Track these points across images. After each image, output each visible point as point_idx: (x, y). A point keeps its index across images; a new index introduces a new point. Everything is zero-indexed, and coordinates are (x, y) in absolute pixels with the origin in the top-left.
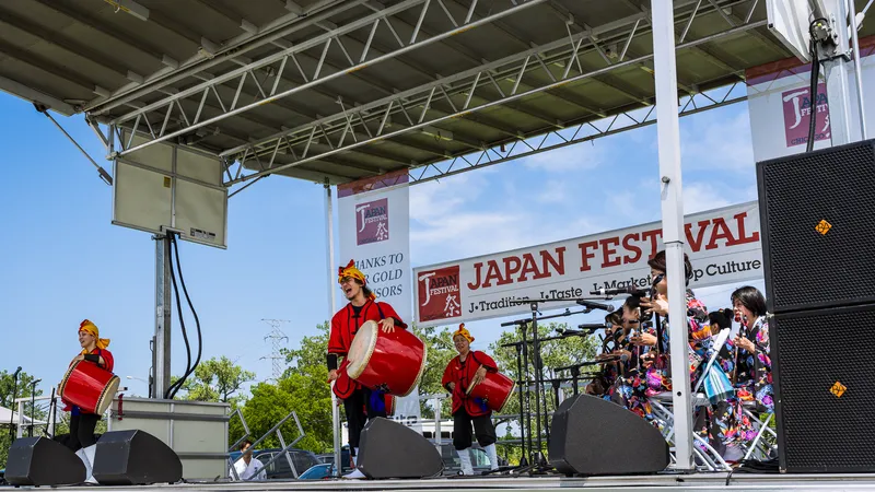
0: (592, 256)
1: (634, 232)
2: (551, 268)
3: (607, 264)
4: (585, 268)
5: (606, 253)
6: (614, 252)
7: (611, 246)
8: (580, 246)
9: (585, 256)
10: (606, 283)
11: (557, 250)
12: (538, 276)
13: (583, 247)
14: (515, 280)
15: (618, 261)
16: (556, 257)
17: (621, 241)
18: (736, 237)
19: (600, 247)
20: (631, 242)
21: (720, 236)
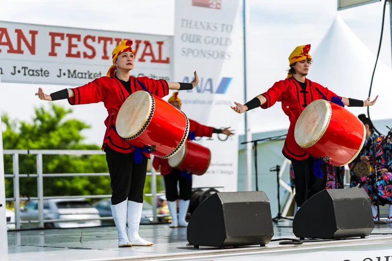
0: (59, 45)
1: (92, 34)
2: (24, 47)
3: (69, 55)
4: (52, 54)
5: (71, 46)
6: (76, 46)
7: (74, 41)
8: (51, 34)
9: (54, 45)
10: (69, 71)
11: (31, 32)
12: (11, 51)
13: (53, 35)
15: (78, 55)
16: (29, 37)
17: (82, 38)
18: (157, 58)
19: (66, 39)
20: (89, 42)
21: (148, 54)
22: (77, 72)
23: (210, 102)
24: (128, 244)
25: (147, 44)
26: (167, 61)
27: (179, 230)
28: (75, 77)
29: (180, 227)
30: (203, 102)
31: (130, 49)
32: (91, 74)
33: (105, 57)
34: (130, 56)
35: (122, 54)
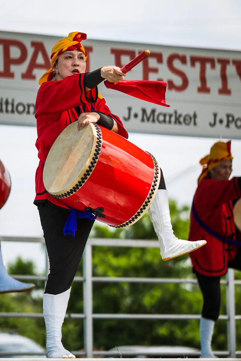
1: (181, 53)
5: (147, 70)
6: (155, 70)
7: (152, 63)
8: (114, 52)
10: (144, 111)
13: (117, 53)
14: (18, 76)
17: (165, 58)
20: (177, 64)
22: (156, 114)
28: (153, 121)
32: (180, 116)
33: (204, 89)
34: (78, 58)
35: (65, 54)
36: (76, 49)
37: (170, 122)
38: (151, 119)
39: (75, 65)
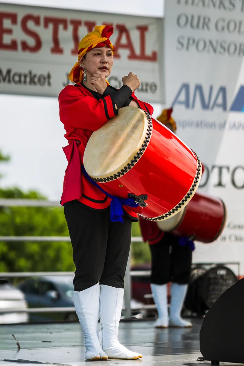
1: (35, 13)
6: (10, 32)
15: (13, 46)
17: (19, 19)
18: (138, 51)
20: (31, 25)
21: (124, 46)
22: (12, 74)
23: (223, 126)
24: (102, 357)
25: (122, 29)
26: (154, 58)
27: (170, 332)
28: (9, 81)
29: (172, 327)
30: (211, 125)
31: (107, 44)
32: (35, 76)
33: (57, 49)
34: (106, 54)
35: (94, 50)
36: (105, 45)
37: (25, 82)
38: (7, 79)
39: (103, 62)
